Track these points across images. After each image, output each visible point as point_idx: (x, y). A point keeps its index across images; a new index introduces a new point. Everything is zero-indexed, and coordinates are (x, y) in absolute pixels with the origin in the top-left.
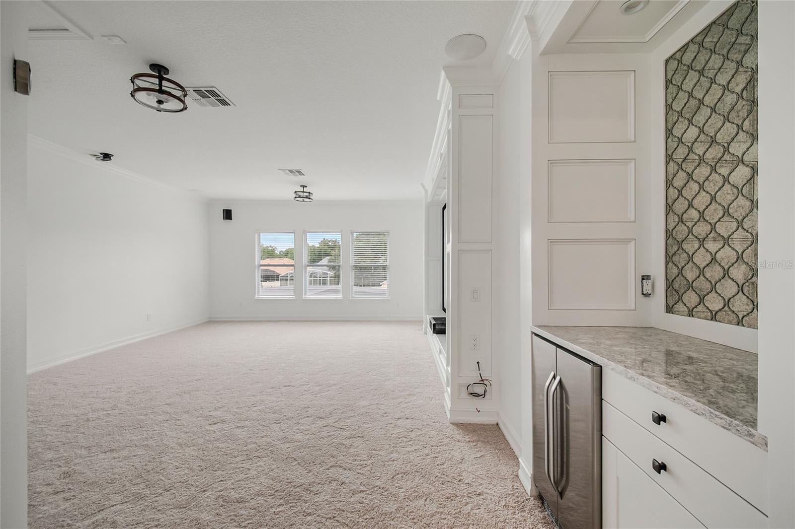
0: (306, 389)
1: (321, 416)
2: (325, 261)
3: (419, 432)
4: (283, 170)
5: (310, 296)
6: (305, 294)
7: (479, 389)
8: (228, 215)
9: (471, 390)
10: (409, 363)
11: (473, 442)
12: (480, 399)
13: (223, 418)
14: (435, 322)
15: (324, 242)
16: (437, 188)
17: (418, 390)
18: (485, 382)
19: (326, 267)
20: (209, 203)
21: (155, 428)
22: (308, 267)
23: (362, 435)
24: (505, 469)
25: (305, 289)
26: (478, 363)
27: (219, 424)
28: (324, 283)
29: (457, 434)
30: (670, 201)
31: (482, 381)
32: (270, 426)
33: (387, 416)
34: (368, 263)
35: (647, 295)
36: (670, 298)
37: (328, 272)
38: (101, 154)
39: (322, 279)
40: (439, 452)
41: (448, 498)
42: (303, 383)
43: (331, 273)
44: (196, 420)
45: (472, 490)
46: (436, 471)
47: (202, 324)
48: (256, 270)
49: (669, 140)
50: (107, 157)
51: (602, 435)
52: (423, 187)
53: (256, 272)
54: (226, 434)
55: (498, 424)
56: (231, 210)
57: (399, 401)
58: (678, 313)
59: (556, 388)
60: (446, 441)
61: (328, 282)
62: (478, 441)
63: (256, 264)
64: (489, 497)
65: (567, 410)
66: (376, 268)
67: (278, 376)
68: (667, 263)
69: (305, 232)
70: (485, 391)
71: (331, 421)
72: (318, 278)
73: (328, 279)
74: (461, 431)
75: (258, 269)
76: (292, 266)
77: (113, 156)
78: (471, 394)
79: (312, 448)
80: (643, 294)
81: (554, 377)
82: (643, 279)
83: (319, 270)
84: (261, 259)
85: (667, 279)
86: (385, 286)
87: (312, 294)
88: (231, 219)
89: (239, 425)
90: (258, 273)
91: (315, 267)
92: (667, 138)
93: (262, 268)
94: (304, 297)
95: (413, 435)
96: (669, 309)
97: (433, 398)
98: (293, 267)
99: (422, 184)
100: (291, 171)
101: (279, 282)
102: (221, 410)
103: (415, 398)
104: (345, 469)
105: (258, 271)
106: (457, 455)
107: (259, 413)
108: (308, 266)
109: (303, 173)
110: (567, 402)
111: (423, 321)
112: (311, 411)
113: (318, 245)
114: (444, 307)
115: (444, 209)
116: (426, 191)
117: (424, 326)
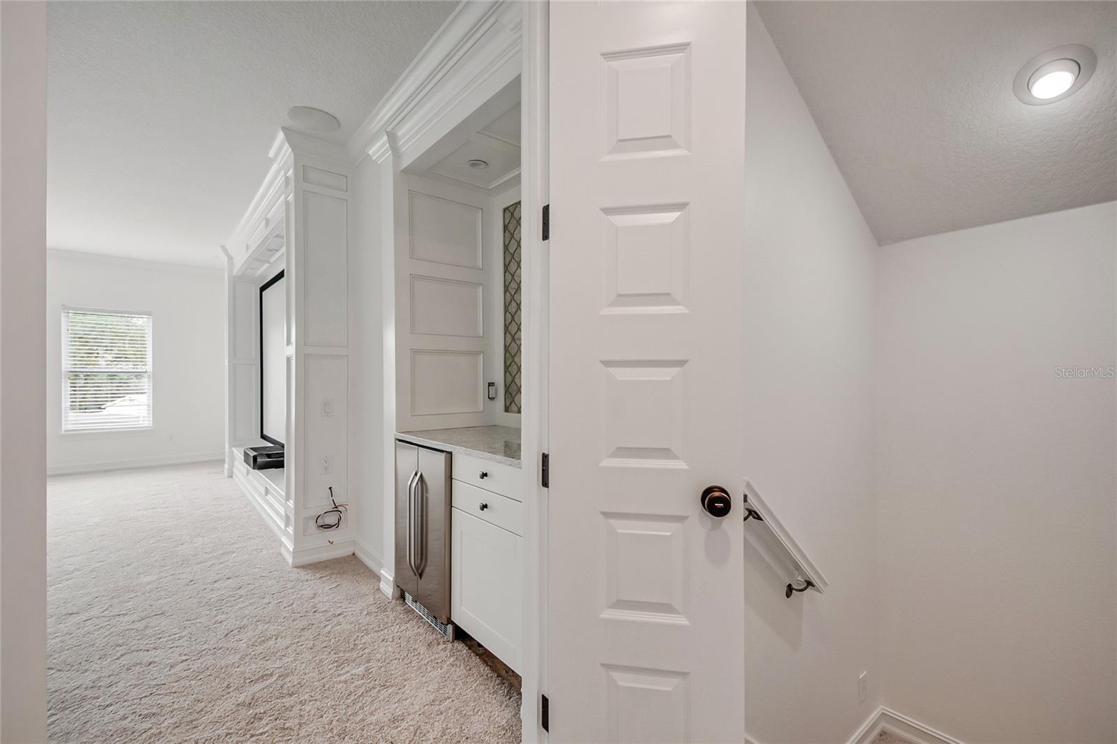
1: (71, 612)
3: (252, 587)
7: (331, 519)
9: (320, 522)
10: (211, 517)
11: (327, 576)
12: (333, 530)
14: (255, 453)
16: (254, 260)
17: (237, 546)
18: (340, 508)
23: (160, 612)
24: (365, 588)
26: (330, 488)
29: (303, 574)
30: (507, 323)
31: (336, 509)
33: (194, 584)
35: (491, 399)
36: (507, 400)
40: (283, 597)
41: (303, 629)
45: (330, 614)
46: (283, 613)
49: (506, 274)
51: (452, 506)
52: (225, 251)
55: (354, 554)
57: (209, 564)
58: (512, 412)
59: (417, 483)
60: (290, 585)
62: (333, 573)
64: (350, 614)
65: (427, 497)
68: (505, 373)
70: (340, 519)
71: (94, 612)
74: (309, 571)
78: (322, 526)
79: (74, 648)
80: (489, 398)
81: (416, 474)
82: (489, 386)
85: (505, 386)
92: (505, 273)
95: (242, 592)
96: (507, 409)
97: (262, 549)
99: (223, 247)
103: (234, 555)
104: (148, 651)
106: (308, 592)
110: (427, 492)
114: (264, 433)
115: (263, 289)
116: (230, 258)
117: (226, 466)
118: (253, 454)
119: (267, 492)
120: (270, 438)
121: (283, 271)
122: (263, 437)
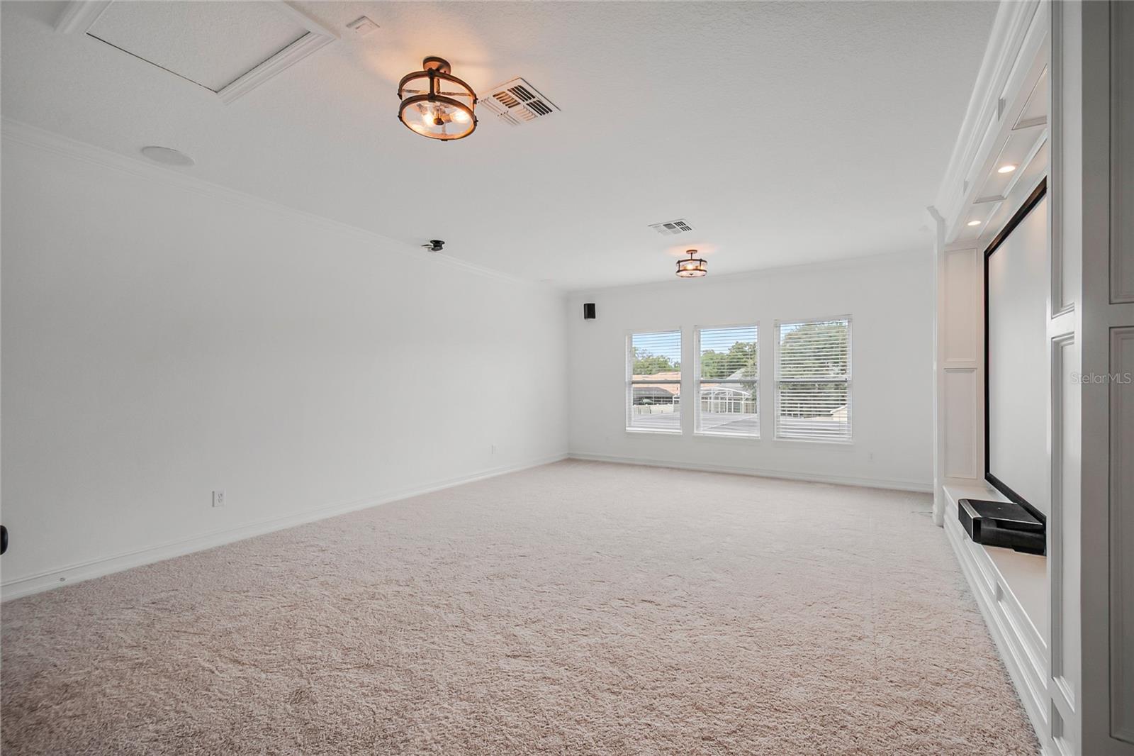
0: (679, 617)
2: (738, 375)
4: (656, 226)
5: (703, 431)
6: (698, 427)
8: (590, 311)
13: (532, 646)
14: (978, 516)
15: (739, 347)
19: (738, 385)
20: (567, 297)
21: (436, 639)
22: (702, 385)
25: (698, 420)
27: (519, 660)
28: (737, 409)
32: (599, 694)
34: (808, 377)
37: (743, 392)
38: (431, 242)
39: (733, 401)
42: (675, 602)
43: (747, 394)
44: (493, 638)
47: (557, 462)
48: (627, 389)
50: (437, 245)
52: (933, 211)
53: (627, 392)
54: (523, 690)
56: (594, 305)
61: (743, 408)
63: (627, 380)
66: (823, 385)
67: (637, 575)
69: (697, 329)
72: (727, 401)
73: (743, 402)
75: (630, 387)
76: (678, 382)
77: (444, 243)
83: (729, 389)
84: (634, 374)
86: (841, 415)
87: (709, 426)
88: (594, 317)
89: (549, 674)
90: (629, 393)
91: (722, 384)
93: (634, 385)
94: (695, 432)
98: (679, 385)
100: (668, 226)
101: (672, 405)
102: (533, 626)
105: (630, 390)
107: (588, 654)
108: (702, 382)
109: (687, 225)
111: (932, 495)
112: (682, 681)
113: (728, 352)
114: (991, 472)
115: (988, 254)
116: (941, 221)
117: (935, 509)
118: (973, 514)
119: (1000, 594)
120: (1000, 482)
121: (1045, 179)
122: (990, 478)
